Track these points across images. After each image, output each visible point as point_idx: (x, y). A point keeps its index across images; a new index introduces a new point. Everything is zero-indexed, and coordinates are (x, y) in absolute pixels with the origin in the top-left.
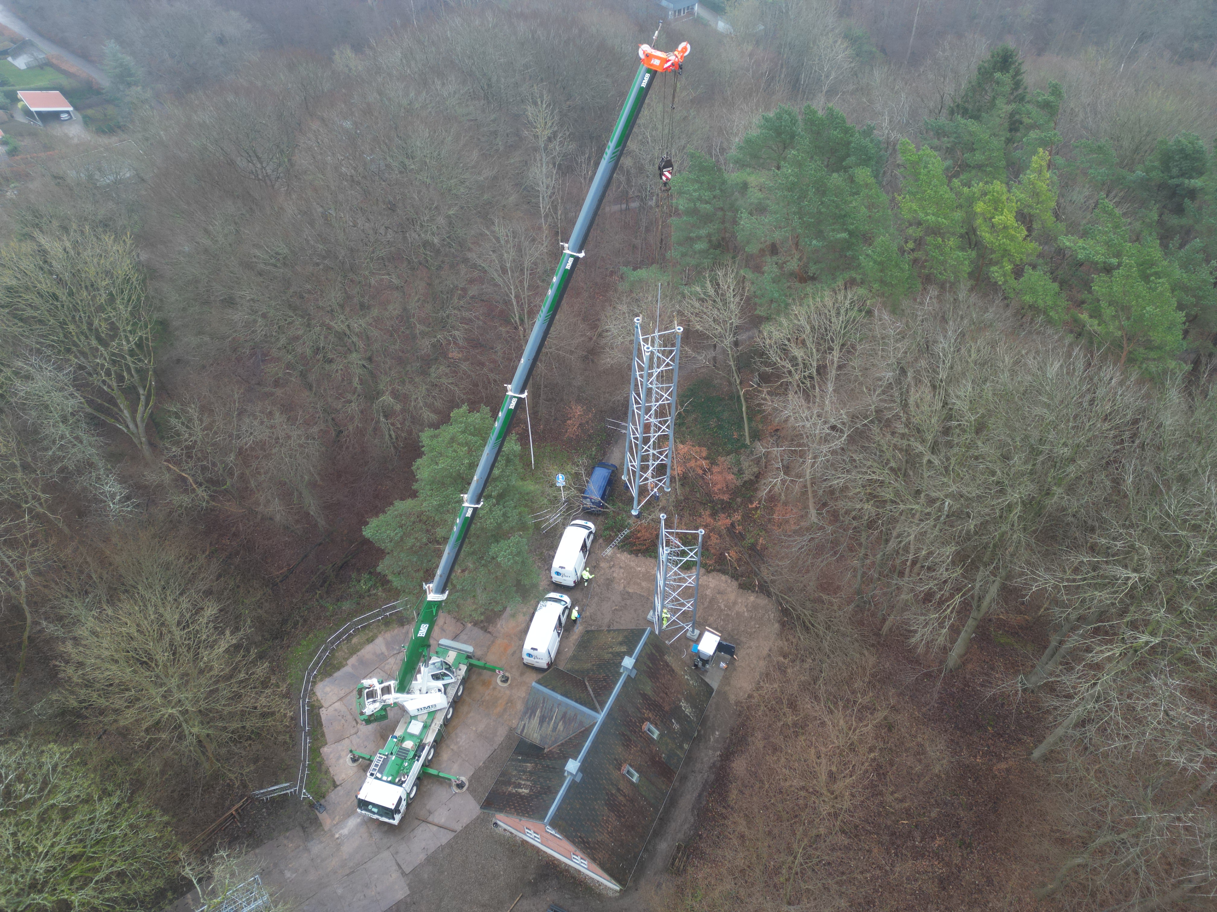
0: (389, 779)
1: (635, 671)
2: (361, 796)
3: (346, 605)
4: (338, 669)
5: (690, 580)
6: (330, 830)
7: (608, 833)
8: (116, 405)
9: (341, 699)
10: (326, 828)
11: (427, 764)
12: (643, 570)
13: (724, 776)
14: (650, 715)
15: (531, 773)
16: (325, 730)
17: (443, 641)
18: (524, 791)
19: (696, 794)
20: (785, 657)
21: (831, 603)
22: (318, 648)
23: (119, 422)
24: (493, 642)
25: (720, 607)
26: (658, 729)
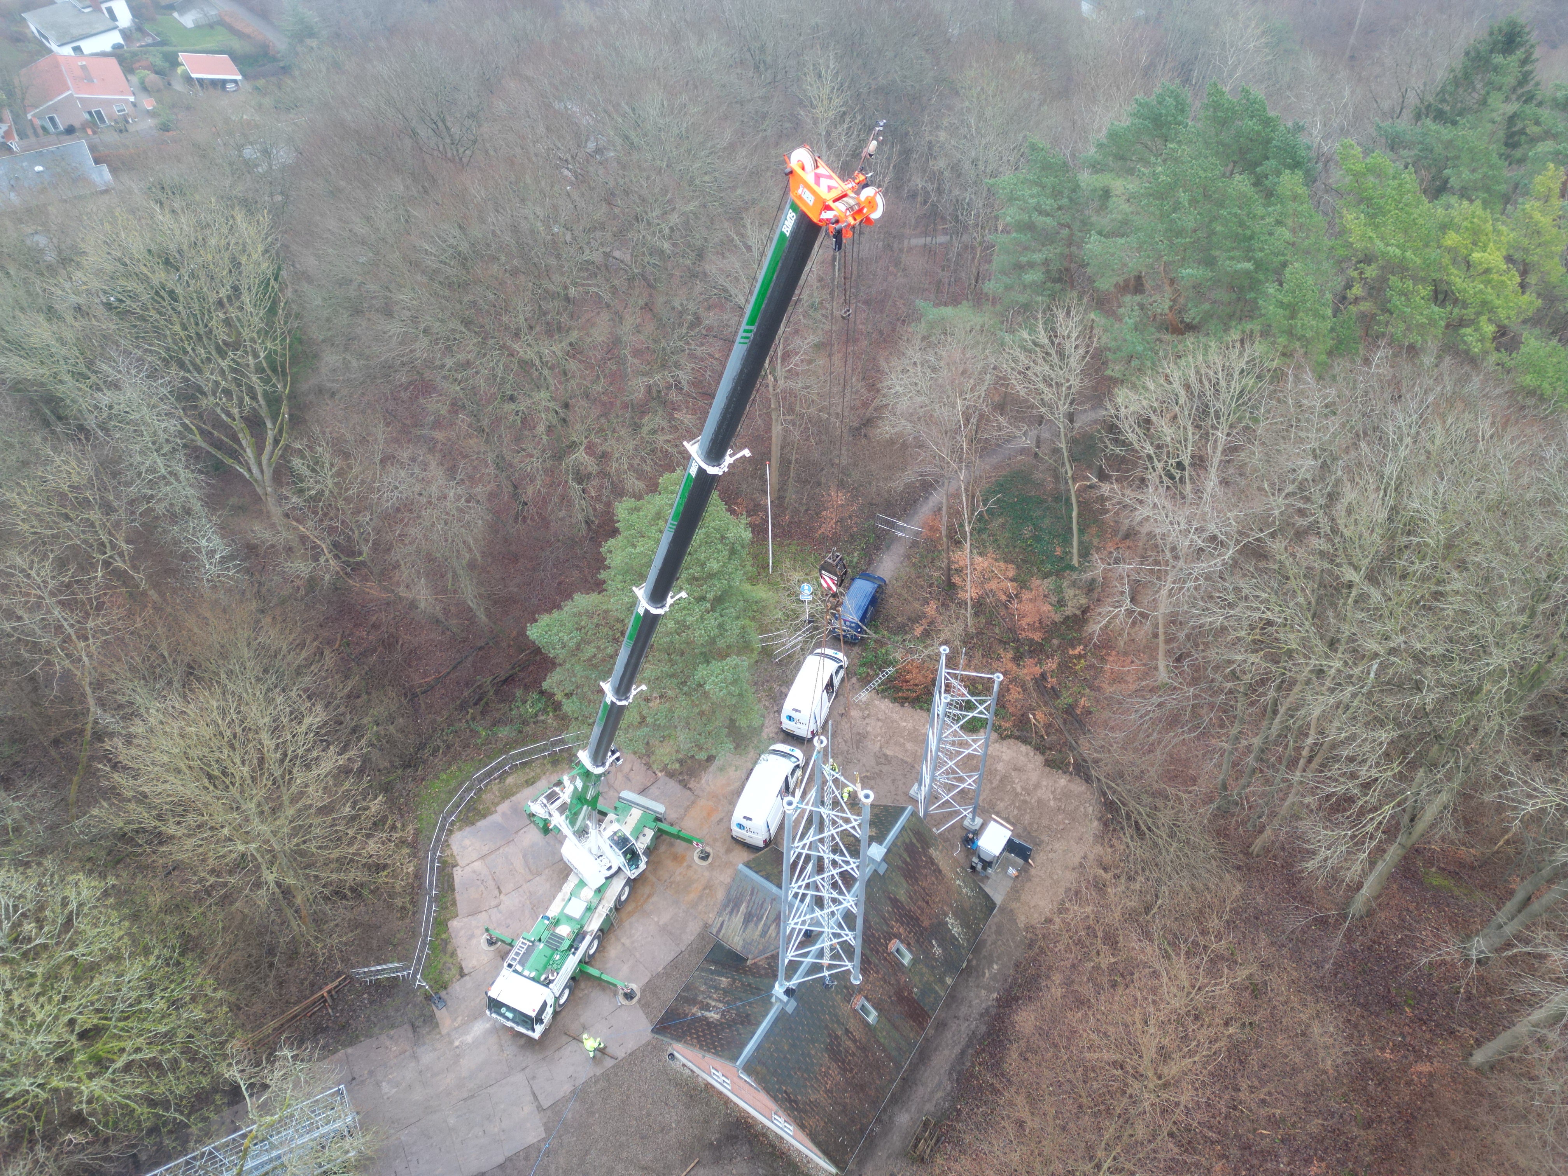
0: (533, 975)
1: (884, 866)
2: (493, 994)
3: (504, 732)
4: (484, 816)
5: (976, 744)
6: (448, 1034)
7: (827, 1091)
8: (237, 441)
9: (482, 858)
10: (444, 1031)
11: (586, 961)
12: (910, 726)
13: (1000, 1030)
14: (901, 930)
15: (726, 992)
16: (458, 897)
17: (625, 794)
18: (713, 1016)
19: (957, 1050)
20: (1105, 869)
21: (1179, 799)
22: (461, 785)
23: (240, 463)
24: (693, 802)
25: (1014, 789)
26: (911, 952)
